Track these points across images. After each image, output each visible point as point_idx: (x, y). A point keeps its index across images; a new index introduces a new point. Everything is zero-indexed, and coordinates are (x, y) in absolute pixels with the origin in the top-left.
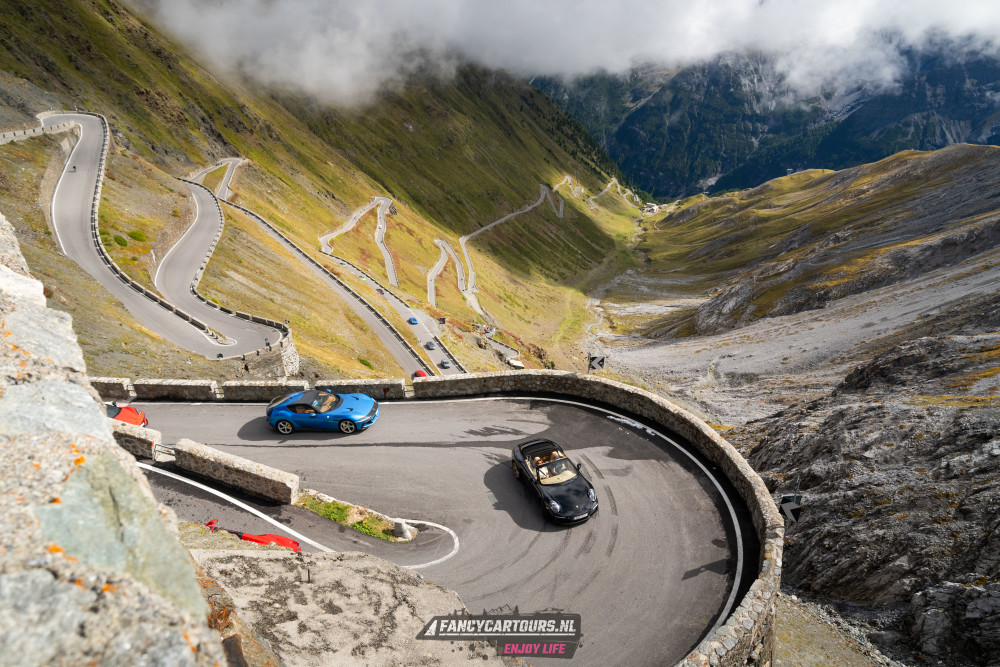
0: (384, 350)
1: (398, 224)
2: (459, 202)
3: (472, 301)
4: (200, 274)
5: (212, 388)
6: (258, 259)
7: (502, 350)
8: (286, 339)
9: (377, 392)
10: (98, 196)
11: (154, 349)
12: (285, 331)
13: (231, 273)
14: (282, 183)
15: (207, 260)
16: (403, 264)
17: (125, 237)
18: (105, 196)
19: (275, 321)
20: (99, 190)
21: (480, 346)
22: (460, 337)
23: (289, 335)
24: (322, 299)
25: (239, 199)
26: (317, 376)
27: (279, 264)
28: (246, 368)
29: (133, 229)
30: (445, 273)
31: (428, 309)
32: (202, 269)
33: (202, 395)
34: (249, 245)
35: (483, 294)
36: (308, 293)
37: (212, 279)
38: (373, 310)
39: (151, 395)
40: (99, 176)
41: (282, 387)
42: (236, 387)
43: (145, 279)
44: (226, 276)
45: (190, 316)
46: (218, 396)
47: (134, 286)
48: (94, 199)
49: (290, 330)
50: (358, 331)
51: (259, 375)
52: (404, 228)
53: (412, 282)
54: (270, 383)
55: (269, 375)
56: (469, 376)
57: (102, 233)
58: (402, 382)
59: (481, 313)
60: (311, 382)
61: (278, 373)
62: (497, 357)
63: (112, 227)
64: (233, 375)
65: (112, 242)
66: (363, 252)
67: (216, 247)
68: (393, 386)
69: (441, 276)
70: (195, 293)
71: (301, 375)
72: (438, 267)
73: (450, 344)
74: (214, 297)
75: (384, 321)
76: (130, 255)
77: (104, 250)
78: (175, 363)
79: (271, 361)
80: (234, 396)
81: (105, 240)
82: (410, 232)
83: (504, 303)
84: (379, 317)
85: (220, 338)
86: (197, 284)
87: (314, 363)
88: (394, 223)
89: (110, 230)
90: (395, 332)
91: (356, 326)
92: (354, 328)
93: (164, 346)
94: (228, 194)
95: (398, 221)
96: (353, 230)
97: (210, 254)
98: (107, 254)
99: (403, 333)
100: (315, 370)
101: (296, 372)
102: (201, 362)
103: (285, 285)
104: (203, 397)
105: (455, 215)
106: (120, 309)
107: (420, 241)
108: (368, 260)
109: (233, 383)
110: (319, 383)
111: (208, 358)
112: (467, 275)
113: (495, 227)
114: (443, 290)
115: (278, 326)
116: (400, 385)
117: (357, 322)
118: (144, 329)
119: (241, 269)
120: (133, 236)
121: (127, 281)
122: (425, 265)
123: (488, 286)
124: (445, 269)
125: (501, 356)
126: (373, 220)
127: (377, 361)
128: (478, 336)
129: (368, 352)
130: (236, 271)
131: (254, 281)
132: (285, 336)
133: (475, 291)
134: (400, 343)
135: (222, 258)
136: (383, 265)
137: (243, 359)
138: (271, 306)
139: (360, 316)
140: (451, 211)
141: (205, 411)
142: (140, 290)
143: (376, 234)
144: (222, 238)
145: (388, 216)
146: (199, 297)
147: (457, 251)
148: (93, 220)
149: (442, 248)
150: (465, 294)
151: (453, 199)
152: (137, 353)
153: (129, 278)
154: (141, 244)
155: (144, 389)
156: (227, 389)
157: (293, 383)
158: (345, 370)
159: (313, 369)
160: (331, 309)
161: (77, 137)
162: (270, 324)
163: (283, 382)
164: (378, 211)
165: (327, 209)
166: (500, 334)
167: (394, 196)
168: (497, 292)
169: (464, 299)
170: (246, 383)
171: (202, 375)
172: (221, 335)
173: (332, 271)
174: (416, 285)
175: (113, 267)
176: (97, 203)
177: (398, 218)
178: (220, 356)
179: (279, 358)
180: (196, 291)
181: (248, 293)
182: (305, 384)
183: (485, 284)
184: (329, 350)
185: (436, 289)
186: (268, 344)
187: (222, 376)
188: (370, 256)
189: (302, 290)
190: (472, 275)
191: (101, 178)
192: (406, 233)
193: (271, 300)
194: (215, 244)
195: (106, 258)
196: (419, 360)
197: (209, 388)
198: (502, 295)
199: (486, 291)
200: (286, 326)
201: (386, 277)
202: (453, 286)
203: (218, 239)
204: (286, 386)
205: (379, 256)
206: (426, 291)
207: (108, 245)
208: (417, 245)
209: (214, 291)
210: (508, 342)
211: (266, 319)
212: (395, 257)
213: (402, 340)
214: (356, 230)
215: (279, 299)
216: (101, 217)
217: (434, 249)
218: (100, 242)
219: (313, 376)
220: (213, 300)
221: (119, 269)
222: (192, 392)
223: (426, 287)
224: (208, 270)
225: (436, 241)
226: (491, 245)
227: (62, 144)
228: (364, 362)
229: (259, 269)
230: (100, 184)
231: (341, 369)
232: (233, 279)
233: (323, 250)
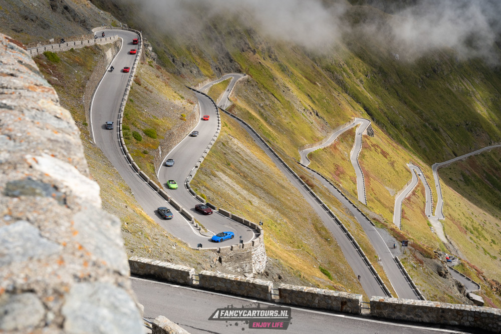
0: (345, 263)
1: (374, 145)
2: (436, 130)
3: (437, 227)
4: (195, 170)
5: (191, 275)
6: (244, 164)
7: (463, 281)
8: (258, 239)
9: (334, 303)
10: (126, 98)
11: (149, 231)
12: (258, 232)
13: (220, 174)
14: (273, 98)
15: (202, 160)
16: (374, 184)
17: (141, 133)
18: (131, 98)
19: (251, 221)
20: (128, 92)
21: (440, 274)
22: (421, 262)
23: (260, 236)
24: (294, 207)
25: (236, 109)
26: (280, 278)
27: (261, 171)
28: (220, 260)
29: (148, 128)
30: (413, 197)
31: (392, 229)
32: (196, 167)
33: (180, 279)
34: (238, 150)
35: (450, 222)
36: (283, 199)
37: (203, 177)
38: (339, 224)
39: (141, 272)
40: (129, 81)
41: (249, 283)
42: (210, 277)
43: (151, 170)
44: (215, 176)
45: (181, 207)
46: (194, 282)
47: (142, 176)
48: (123, 100)
49: (262, 232)
50: (323, 241)
51: (230, 268)
52: (379, 150)
53: (379, 201)
54: (239, 278)
55: (239, 270)
56: (426, 303)
57: (124, 128)
58: (360, 298)
59: (446, 241)
60: (275, 282)
61: (247, 269)
62: (456, 288)
63: (133, 124)
64: (208, 265)
65: (130, 136)
66: (337, 167)
67: (211, 150)
68: (350, 300)
69: (409, 199)
70: (188, 188)
71: (266, 274)
72: (407, 190)
73: (410, 268)
74: (203, 192)
75: (348, 235)
76: (143, 148)
77: (124, 143)
78: (163, 246)
79: (241, 258)
80: (207, 285)
81: (125, 134)
82: (384, 154)
83: (470, 235)
84: (345, 231)
85: (202, 230)
86: (190, 180)
87: (279, 265)
88: (370, 144)
89: (130, 126)
90: (357, 247)
91: (322, 237)
92: (318, 238)
93: (156, 230)
94: (228, 104)
95: (374, 142)
96: (330, 147)
97: (205, 155)
98: (125, 146)
99: (365, 250)
100: (279, 272)
101: (262, 271)
102: (184, 249)
103: (264, 190)
104: (182, 281)
105: (430, 142)
106: (128, 193)
107: (392, 164)
108: (341, 176)
109: (208, 273)
110: (283, 286)
111: (190, 246)
112: (436, 202)
113: (470, 157)
114: (409, 213)
115: (253, 227)
116: (357, 301)
117: (323, 232)
118: (144, 213)
119: (228, 171)
120: (148, 133)
121: (136, 170)
122: (394, 186)
123: (455, 215)
124: (414, 193)
125: (460, 287)
126: (350, 140)
127: (337, 272)
128: (439, 263)
129: (330, 263)
130: (224, 172)
131: (238, 183)
132: (257, 236)
133: (442, 218)
134: (361, 259)
135: (214, 159)
136: (355, 183)
137: (219, 252)
138: (250, 208)
139: (327, 228)
140: (427, 138)
141: (181, 294)
142: (145, 179)
143: (352, 153)
144: (217, 142)
145: (365, 136)
146: (190, 191)
147: (428, 177)
148: (119, 117)
149: (413, 173)
150: (431, 221)
151: (430, 127)
152: (134, 233)
153: (139, 169)
154: (152, 140)
155: (136, 266)
156: (202, 277)
157: (259, 281)
158: (306, 277)
159: (277, 271)
160: (301, 217)
161: (118, 49)
162: (246, 223)
163: (250, 278)
164: (357, 131)
165: (311, 125)
166: (462, 265)
167: (373, 119)
168: (463, 223)
169: (429, 224)
170: (219, 274)
171: (184, 260)
172: (203, 227)
173: (307, 182)
174: (383, 205)
175: (128, 158)
176: (124, 103)
177: (375, 139)
178: (200, 245)
179: (249, 256)
180: (189, 186)
181: (231, 193)
182: (270, 284)
183: (452, 213)
184: (294, 256)
185: (403, 211)
186: (242, 242)
187: (199, 264)
188: (343, 173)
189: (277, 196)
190: (440, 202)
191: (131, 83)
192: (381, 155)
193: (250, 201)
194: (210, 146)
195: (124, 149)
196: (378, 278)
197: (188, 274)
198: (469, 226)
199: (453, 220)
200: (260, 227)
201: (356, 194)
202: (418, 211)
203: (213, 142)
204: (253, 284)
205: (351, 174)
206: (392, 212)
207: (127, 138)
208: (389, 167)
209: (203, 188)
210: (469, 275)
211: (243, 218)
212: (366, 175)
213: (363, 256)
214: (334, 147)
215: (257, 202)
216: (125, 115)
217: (405, 173)
218: (122, 136)
219: (277, 276)
220: (202, 196)
221: (132, 159)
222: (174, 275)
223: (393, 208)
224: (201, 168)
225: (409, 165)
226: (463, 175)
227: (106, 53)
228: (324, 271)
229: (244, 173)
230: (129, 88)
231: (302, 274)
232: (220, 179)
233: (301, 162)
